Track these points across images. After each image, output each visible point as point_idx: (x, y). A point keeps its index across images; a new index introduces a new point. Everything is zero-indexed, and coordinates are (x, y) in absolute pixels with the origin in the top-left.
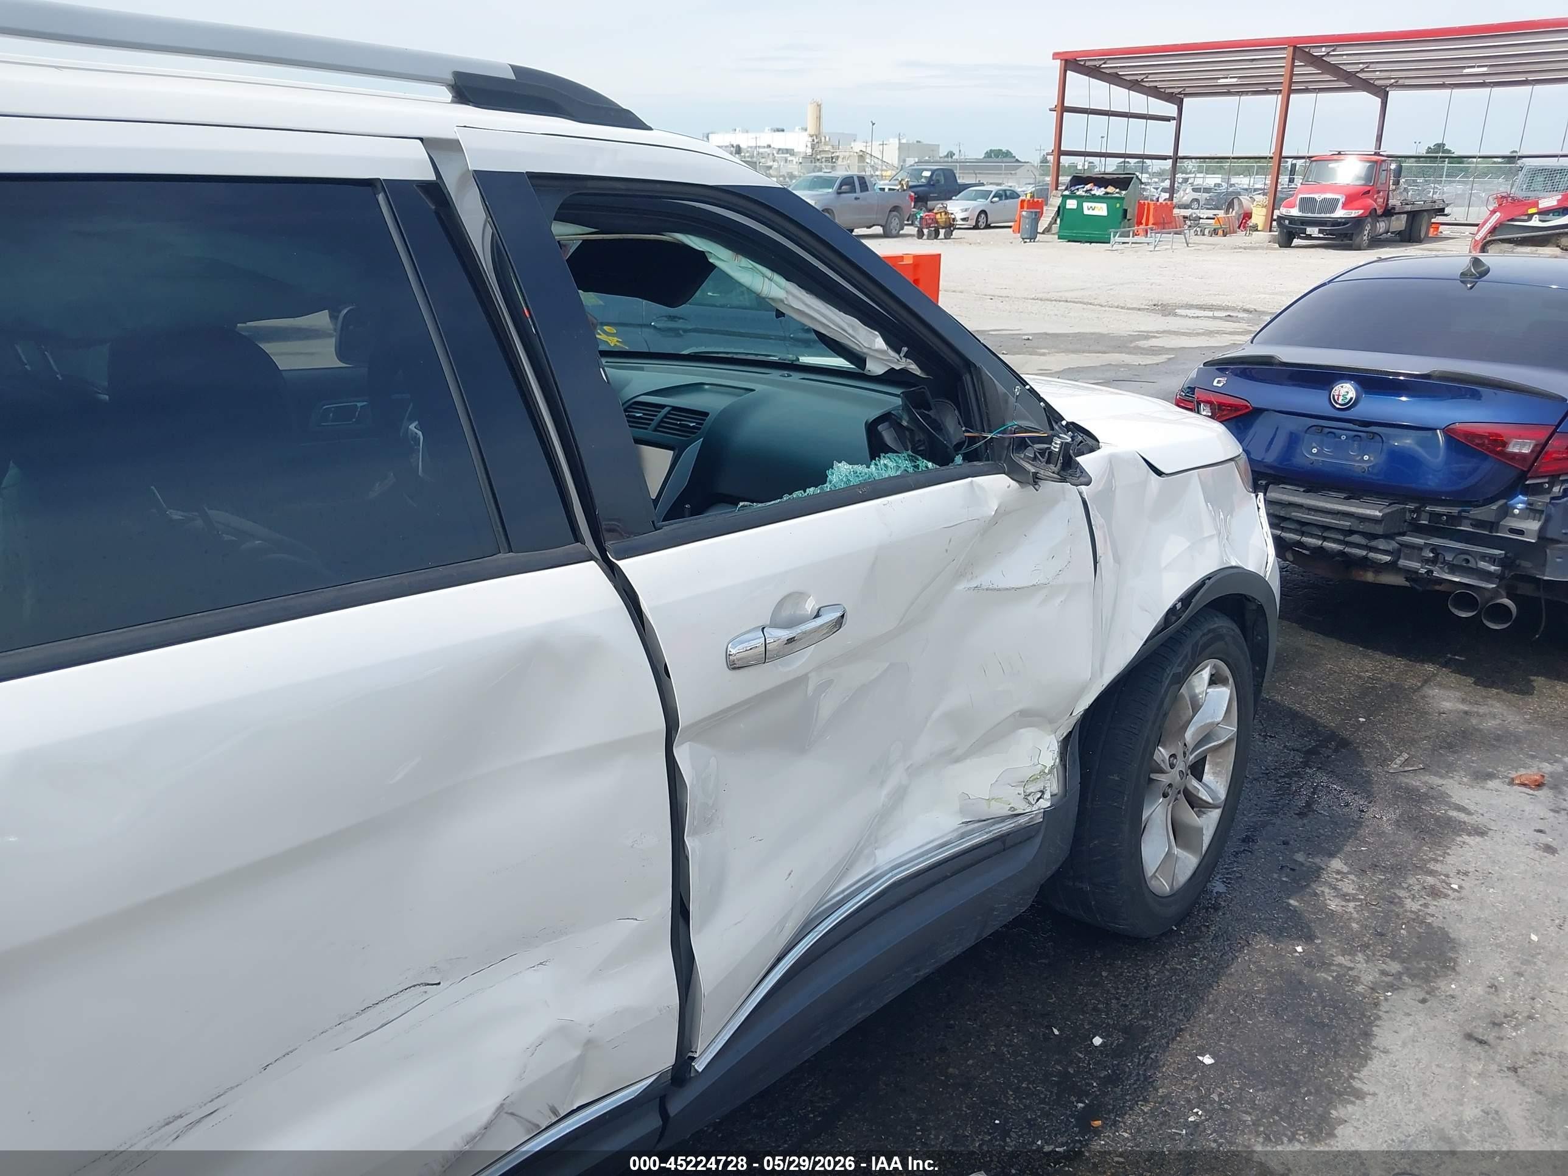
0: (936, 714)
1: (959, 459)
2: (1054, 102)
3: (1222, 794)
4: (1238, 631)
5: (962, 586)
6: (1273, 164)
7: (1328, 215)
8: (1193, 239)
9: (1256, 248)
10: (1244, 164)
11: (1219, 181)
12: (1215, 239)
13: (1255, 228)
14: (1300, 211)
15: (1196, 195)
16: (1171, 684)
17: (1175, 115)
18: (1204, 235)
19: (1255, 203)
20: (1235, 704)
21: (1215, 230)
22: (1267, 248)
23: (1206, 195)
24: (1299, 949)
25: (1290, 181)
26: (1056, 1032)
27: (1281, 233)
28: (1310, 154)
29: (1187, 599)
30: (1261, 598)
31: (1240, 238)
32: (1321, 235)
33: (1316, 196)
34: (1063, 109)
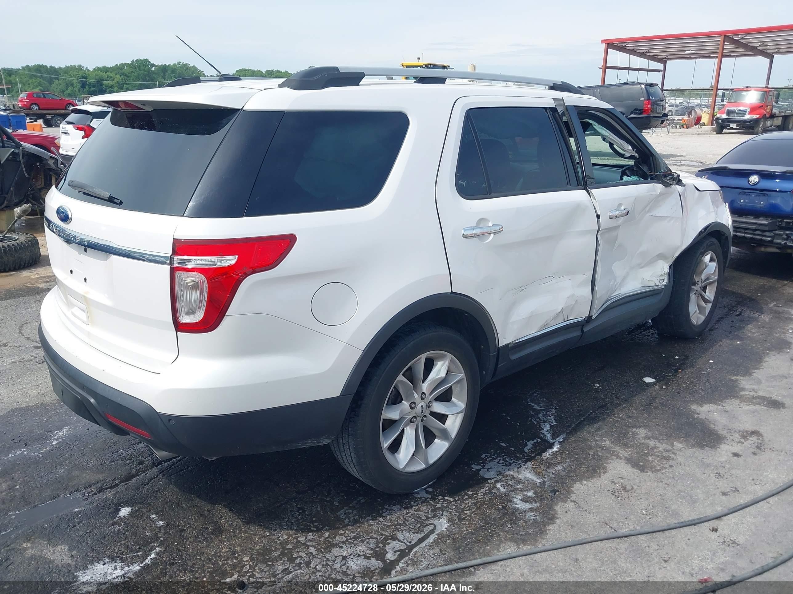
0: (638, 252)
1: (649, 179)
2: (601, 64)
3: (713, 299)
4: (719, 244)
5: (648, 215)
6: (713, 93)
7: (741, 118)
8: (672, 130)
9: (704, 134)
10: (696, 92)
11: (682, 101)
12: (682, 130)
13: (703, 124)
14: (727, 116)
15: (670, 108)
16: (700, 254)
17: (662, 69)
18: (676, 128)
19: (703, 112)
20: (717, 269)
21: (682, 125)
22: (710, 134)
23: (676, 108)
24: (739, 343)
25: (722, 101)
26: (664, 355)
27: (717, 126)
28: (732, 88)
29: (705, 229)
30: (727, 234)
31: (695, 129)
32: (738, 128)
33: (735, 108)
34: (606, 67)
